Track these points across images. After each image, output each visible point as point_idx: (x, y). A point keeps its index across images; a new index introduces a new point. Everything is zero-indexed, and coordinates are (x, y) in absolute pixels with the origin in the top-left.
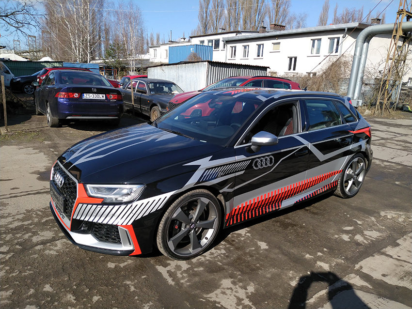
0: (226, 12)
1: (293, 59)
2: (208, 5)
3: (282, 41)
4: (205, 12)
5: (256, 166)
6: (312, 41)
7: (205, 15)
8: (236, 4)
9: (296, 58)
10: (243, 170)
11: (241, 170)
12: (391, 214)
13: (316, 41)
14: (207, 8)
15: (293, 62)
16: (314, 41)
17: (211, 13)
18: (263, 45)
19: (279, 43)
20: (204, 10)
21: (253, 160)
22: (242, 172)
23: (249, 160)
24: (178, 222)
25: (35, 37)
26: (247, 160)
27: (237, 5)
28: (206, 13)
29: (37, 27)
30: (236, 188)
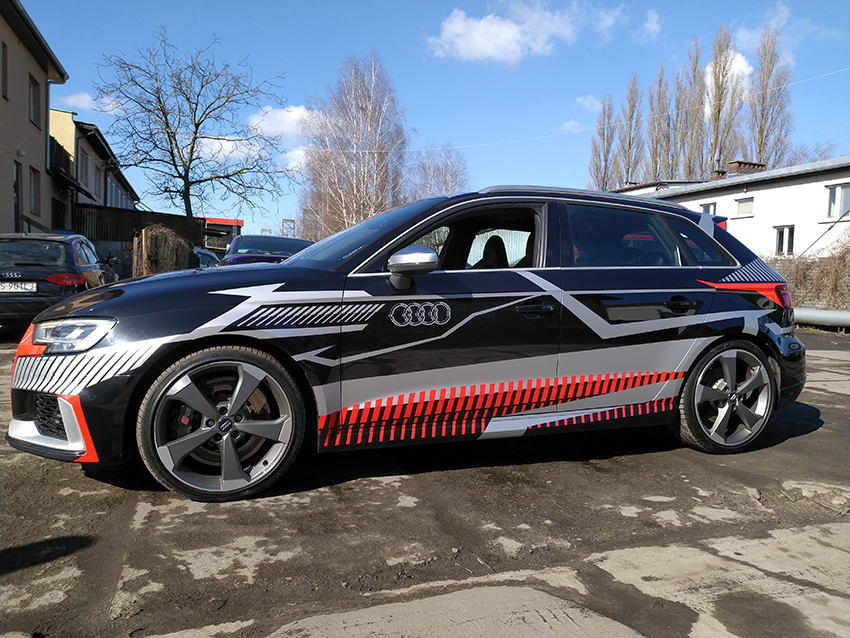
0: (648, 154)
1: (786, 232)
2: (609, 145)
3: (758, 194)
4: (602, 157)
5: (401, 320)
6: (828, 191)
7: (603, 163)
8: (669, 138)
9: (792, 229)
10: (363, 322)
11: (356, 322)
12: (814, 488)
13: (839, 190)
14: (608, 152)
15: (785, 235)
16: (832, 189)
17: (615, 159)
18: (715, 204)
19: (751, 199)
20: (602, 154)
21: (390, 304)
22: (361, 327)
23: (380, 303)
24: (188, 410)
25: (293, 221)
26: (374, 303)
27: (672, 138)
28: (606, 160)
29: (274, 193)
30: (345, 360)
